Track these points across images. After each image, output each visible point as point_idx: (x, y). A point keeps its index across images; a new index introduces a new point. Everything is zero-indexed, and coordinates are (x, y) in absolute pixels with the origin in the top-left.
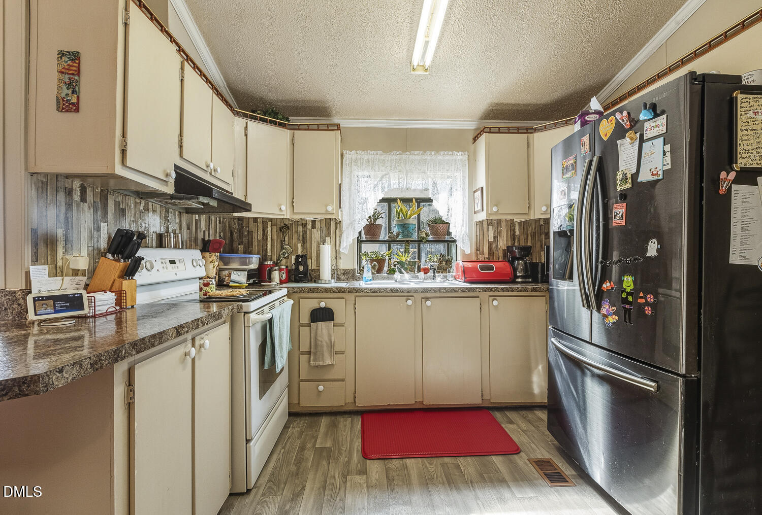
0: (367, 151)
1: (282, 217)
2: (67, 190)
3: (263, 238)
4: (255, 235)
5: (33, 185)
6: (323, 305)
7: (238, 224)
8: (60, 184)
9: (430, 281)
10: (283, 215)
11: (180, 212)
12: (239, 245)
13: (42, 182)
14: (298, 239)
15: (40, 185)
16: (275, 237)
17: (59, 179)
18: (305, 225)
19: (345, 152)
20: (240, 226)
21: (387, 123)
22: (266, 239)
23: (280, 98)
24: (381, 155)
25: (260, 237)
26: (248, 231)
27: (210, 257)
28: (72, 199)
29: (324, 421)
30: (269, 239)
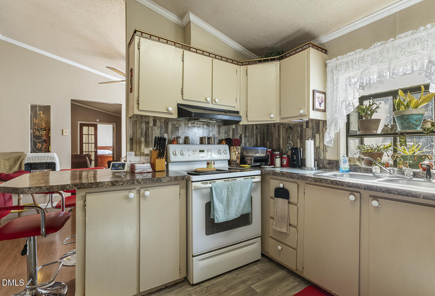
0: (346, 54)
1: (273, 122)
2: (146, 122)
3: (278, 137)
4: (274, 135)
5: (131, 122)
6: (281, 186)
7: (267, 129)
8: (143, 121)
9: (422, 180)
10: (274, 121)
11: (219, 126)
12: (267, 141)
13: (135, 121)
14: (298, 137)
15: (134, 121)
16: (285, 136)
17: (143, 118)
18: (302, 126)
19: (327, 62)
20: (268, 130)
21: (369, 19)
22: (280, 137)
23: (275, 42)
24: (360, 52)
25: (277, 136)
26: (271, 133)
27: (233, 149)
28: (149, 126)
29: (281, 273)
30: (281, 137)
